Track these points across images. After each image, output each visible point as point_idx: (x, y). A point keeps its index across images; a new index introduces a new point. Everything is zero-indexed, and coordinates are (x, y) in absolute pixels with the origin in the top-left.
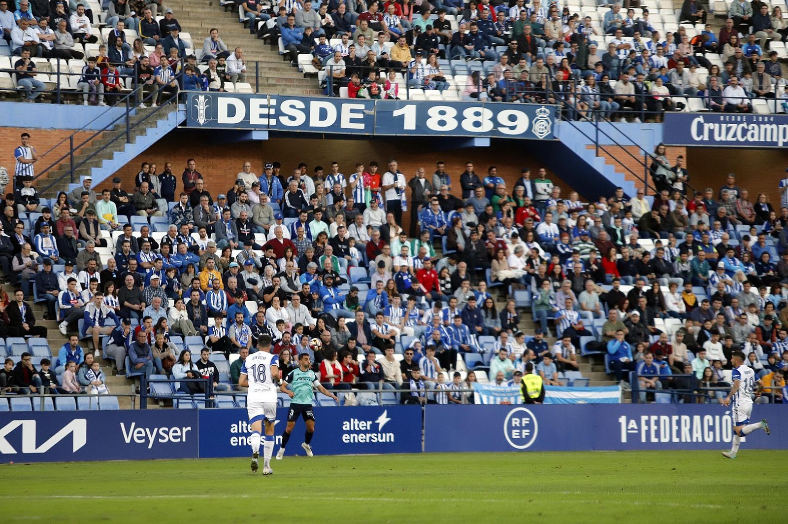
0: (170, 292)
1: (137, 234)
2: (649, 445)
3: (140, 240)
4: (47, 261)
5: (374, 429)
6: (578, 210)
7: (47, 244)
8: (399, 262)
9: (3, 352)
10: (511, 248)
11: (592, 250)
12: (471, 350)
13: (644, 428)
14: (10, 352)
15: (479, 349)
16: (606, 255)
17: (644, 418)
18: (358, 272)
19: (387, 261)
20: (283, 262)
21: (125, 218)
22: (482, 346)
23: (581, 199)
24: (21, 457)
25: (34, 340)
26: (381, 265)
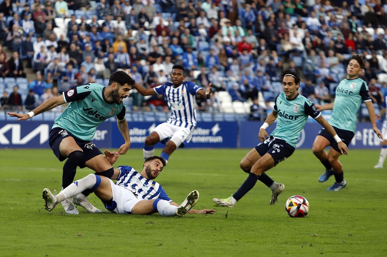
0: (96, 54)
1: (79, 21)
2: (368, 147)
3: (80, 25)
4: (27, 35)
5: (211, 134)
6: (330, 11)
7: (28, 26)
8: (226, 39)
9: (2, 86)
10: (291, 32)
11: (339, 34)
12: (267, 90)
13: (365, 136)
14: (6, 86)
15: (272, 89)
16: (346, 37)
17: (365, 131)
18: (204, 44)
19: (220, 38)
20: (160, 39)
21: (72, 12)
22: (273, 88)
23: (332, 4)
24: (11, 146)
25: (20, 80)
26: (217, 41)
